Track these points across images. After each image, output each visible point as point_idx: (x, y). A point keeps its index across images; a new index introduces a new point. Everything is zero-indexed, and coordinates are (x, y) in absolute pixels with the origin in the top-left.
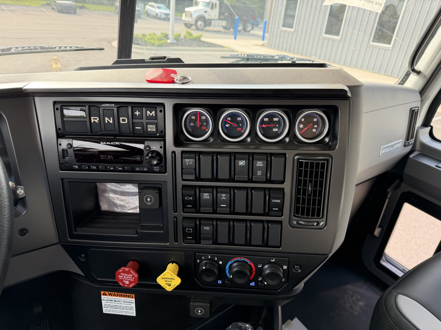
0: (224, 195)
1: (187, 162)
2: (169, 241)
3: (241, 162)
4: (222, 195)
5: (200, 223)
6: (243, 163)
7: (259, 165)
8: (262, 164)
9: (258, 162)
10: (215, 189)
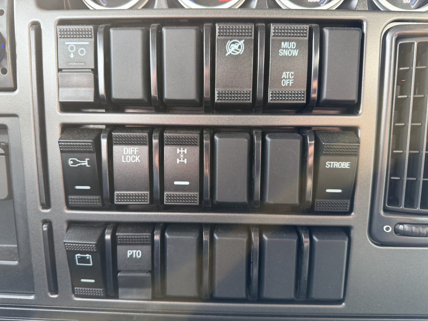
0: (182, 151)
1: (72, 48)
2: (33, 289)
3: (234, 43)
4: (178, 151)
5: (114, 237)
6: (239, 47)
7: (286, 53)
8: (296, 48)
9: (284, 45)
10: (156, 134)
